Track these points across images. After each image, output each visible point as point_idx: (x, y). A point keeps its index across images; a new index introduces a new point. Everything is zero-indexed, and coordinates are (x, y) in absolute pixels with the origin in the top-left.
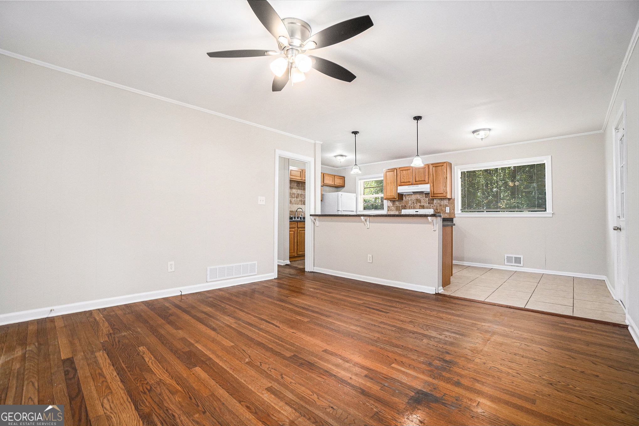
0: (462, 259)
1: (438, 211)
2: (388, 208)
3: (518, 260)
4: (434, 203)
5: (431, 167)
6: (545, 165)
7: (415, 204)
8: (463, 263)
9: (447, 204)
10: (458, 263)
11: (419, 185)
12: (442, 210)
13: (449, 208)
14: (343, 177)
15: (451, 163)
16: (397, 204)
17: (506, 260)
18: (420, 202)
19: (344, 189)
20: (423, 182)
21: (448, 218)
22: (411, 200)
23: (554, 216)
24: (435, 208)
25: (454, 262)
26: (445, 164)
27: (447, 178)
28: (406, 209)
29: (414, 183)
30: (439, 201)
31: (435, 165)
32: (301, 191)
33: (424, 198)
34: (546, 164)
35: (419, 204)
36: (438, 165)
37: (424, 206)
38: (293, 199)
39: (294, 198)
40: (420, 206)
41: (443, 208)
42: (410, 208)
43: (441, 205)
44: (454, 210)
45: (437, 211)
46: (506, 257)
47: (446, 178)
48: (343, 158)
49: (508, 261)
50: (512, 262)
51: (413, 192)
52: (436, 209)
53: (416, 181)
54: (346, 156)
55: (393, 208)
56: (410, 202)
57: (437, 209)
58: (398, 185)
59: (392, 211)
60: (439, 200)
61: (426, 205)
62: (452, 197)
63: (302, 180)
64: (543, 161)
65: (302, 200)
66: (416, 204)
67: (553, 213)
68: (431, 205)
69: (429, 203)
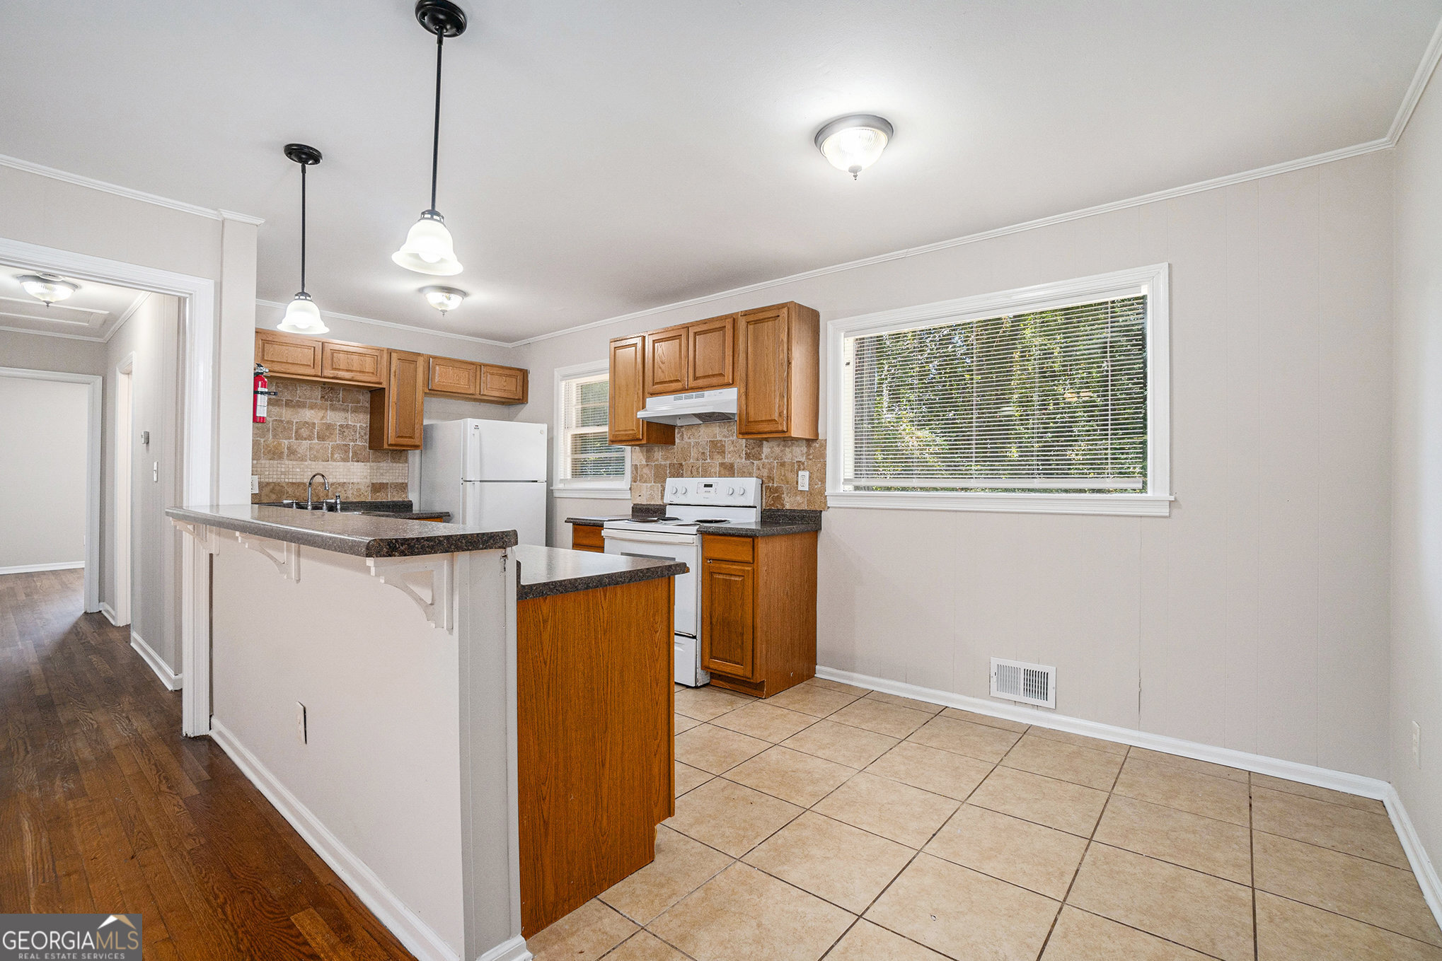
0: (847, 664)
1: (775, 485)
2: (635, 472)
3: (1036, 684)
4: (763, 456)
5: (742, 323)
6: (1144, 304)
7: (709, 461)
8: (852, 679)
9: (803, 459)
10: (832, 674)
11: (706, 393)
12: (788, 483)
13: (807, 474)
14: (518, 369)
15: (819, 310)
16: (657, 460)
17: (994, 679)
18: (722, 453)
19: (526, 410)
20: (716, 381)
21: (806, 511)
22: (697, 443)
23: (1175, 511)
24: (765, 473)
25: (822, 672)
26: (785, 310)
27: (789, 363)
28: (682, 476)
29: (692, 384)
30: (777, 450)
31: (751, 318)
32: (342, 414)
33: (735, 437)
34: (1149, 301)
35: (718, 459)
36: (761, 316)
37: (732, 466)
38: (306, 443)
39: (310, 438)
40: (722, 464)
41: (790, 476)
42: (695, 473)
43: (783, 464)
44: (823, 480)
45: (770, 485)
46: (994, 670)
47: (786, 363)
48: (449, 299)
49: (1003, 686)
50: (1014, 689)
51: (698, 416)
52: (769, 477)
53: (696, 378)
54: (464, 294)
55: (646, 470)
56: (694, 453)
57: (771, 478)
58: (646, 393)
59: (645, 482)
60: (779, 445)
61: (740, 461)
62: (817, 434)
63: (321, 377)
64: (1138, 286)
65: (346, 445)
66: (712, 458)
67: (1170, 502)
68: (755, 462)
69: (748, 456)
